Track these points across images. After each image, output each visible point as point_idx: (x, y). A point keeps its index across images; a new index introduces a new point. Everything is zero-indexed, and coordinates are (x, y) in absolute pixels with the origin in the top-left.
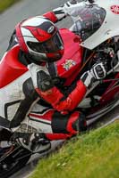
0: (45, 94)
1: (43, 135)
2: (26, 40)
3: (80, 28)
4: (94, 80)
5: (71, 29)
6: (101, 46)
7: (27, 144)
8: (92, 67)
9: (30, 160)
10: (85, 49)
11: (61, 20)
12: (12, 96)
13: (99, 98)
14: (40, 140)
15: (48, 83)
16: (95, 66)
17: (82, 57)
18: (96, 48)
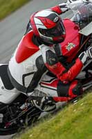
16: (90, 48)
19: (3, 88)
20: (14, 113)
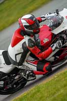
0: (31, 49)
1: (32, 71)
2: (24, 24)
3: (52, 25)
4: (56, 48)
5: (48, 26)
6: (60, 33)
7: (25, 76)
8: (56, 42)
9: (26, 85)
10: (54, 34)
11: (44, 21)
12: (18, 51)
13: (58, 57)
14: (31, 74)
15: (33, 44)
16: (58, 42)
17: (52, 38)
18: (58, 34)
19: (4, 64)
20: (10, 80)
